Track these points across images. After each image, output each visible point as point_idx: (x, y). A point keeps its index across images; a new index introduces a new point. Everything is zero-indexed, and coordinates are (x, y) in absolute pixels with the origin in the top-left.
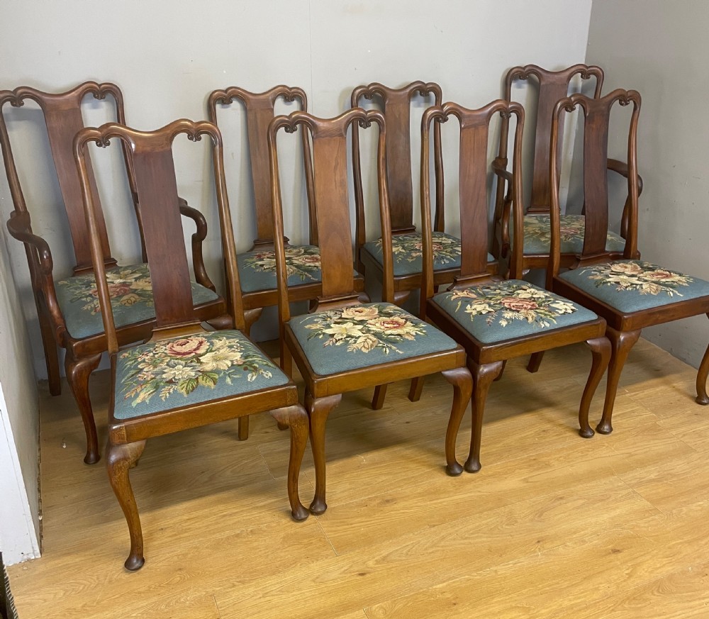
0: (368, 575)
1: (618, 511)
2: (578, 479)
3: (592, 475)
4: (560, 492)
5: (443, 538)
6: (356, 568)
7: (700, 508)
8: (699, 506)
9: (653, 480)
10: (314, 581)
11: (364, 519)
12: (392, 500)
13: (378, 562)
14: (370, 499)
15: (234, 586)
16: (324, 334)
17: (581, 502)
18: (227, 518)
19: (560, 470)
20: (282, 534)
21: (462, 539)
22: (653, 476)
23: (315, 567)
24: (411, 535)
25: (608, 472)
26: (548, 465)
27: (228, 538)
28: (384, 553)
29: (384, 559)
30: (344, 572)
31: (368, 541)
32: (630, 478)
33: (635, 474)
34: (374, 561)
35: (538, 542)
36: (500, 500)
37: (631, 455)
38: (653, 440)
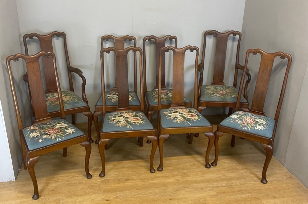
0: (109, 201)
1: (203, 194)
2: (196, 182)
3: (202, 181)
4: (187, 185)
5: (139, 194)
6: (106, 198)
8: (234, 197)
9: (223, 186)
10: (91, 200)
11: (117, 184)
12: (129, 180)
13: (114, 198)
14: (122, 178)
15: (67, 198)
16: (168, 115)
17: (193, 189)
18: (74, 177)
19: (192, 178)
20: (88, 185)
21: (145, 195)
22: (223, 185)
23: (94, 196)
24: (129, 191)
25: (208, 181)
26: (188, 176)
27: (71, 184)
28: (118, 195)
29: (117, 197)
30: (102, 199)
31: (115, 191)
32: (215, 184)
33: (218, 183)
34: (113, 197)
35: (170, 200)
36: (165, 185)
37: (220, 177)
38: (232, 173)
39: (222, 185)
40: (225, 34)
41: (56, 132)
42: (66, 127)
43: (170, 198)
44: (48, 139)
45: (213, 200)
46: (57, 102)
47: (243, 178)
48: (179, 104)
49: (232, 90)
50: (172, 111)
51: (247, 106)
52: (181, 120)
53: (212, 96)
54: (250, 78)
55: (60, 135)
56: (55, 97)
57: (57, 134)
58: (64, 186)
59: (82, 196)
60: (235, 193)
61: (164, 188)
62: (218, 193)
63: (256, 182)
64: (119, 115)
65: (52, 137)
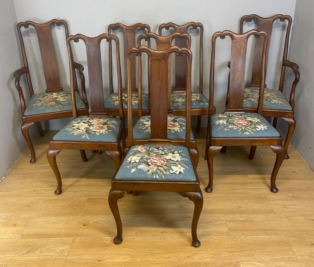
0: (86, 226)
1: (210, 229)
3: (213, 212)
6: (84, 222)
7: (251, 239)
8: (251, 238)
9: (240, 221)
10: (66, 223)
13: (94, 222)
15: (40, 216)
20: (70, 203)
22: (241, 219)
23: (71, 217)
25: (222, 212)
27: (52, 200)
28: (99, 220)
29: (97, 222)
30: (79, 223)
32: (229, 217)
35: (163, 232)
37: (240, 207)
39: (239, 219)
40: (269, 19)
45: (221, 239)
46: (51, 103)
47: (272, 212)
49: (275, 94)
51: (292, 115)
54: (298, 77)
56: (53, 97)
58: (43, 201)
59: (58, 216)
60: (254, 233)
62: (230, 230)
63: (290, 219)
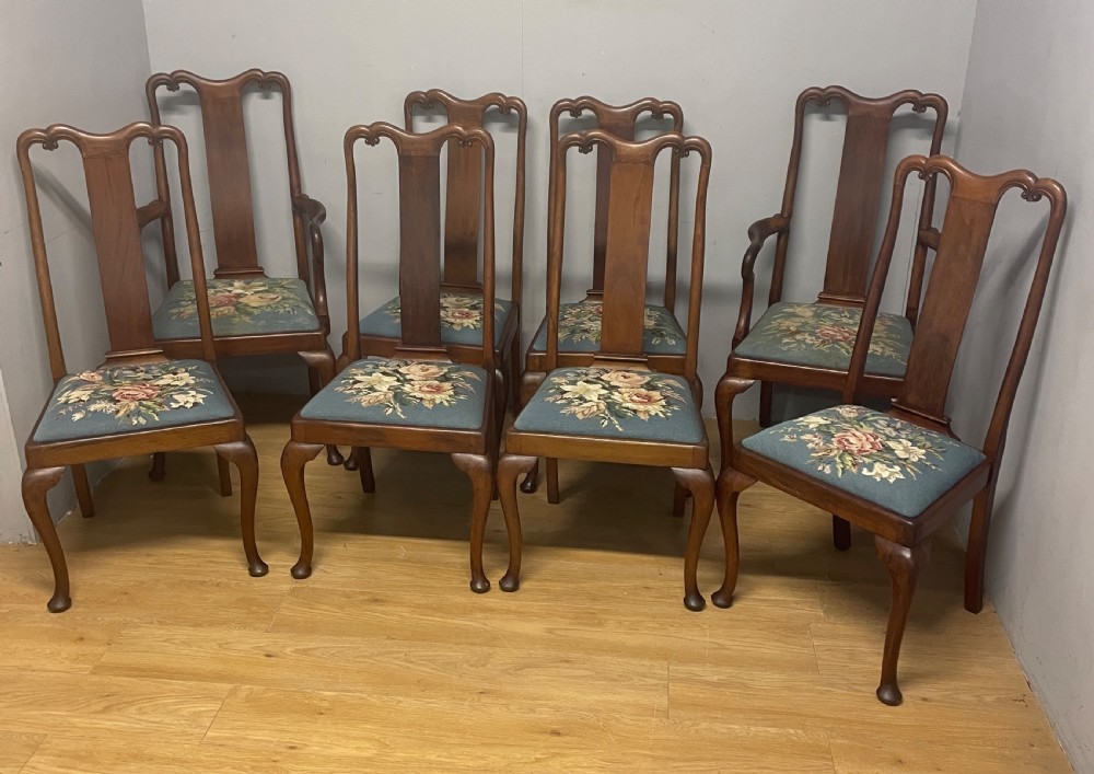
0: (273, 659)
1: (617, 697)
2: (616, 650)
3: (640, 652)
4: (573, 655)
5: (388, 653)
6: (269, 649)
8: (728, 728)
10: (220, 645)
12: (382, 601)
13: (297, 651)
14: (361, 593)
15: (152, 623)
17: (588, 673)
19: (611, 634)
20: (241, 595)
21: (406, 661)
22: (715, 679)
23: (237, 633)
24: (359, 639)
25: (663, 655)
26: (600, 624)
27: (192, 582)
28: (313, 645)
29: (305, 652)
30: (256, 648)
32: (682, 670)
33: (696, 669)
34: (293, 649)
35: (481, 693)
36: (493, 640)
37: (721, 647)
38: (778, 641)
39: (708, 679)
41: (145, 396)
42: (187, 385)
43: (486, 686)
44: (105, 414)
45: (641, 724)
46: (221, 309)
48: (625, 354)
50: (586, 375)
52: (595, 408)
53: (786, 340)
55: (149, 408)
57: (141, 404)
59: (201, 625)
60: (741, 716)
61: (485, 649)
62: (673, 703)
64: (388, 370)
65: (118, 412)
